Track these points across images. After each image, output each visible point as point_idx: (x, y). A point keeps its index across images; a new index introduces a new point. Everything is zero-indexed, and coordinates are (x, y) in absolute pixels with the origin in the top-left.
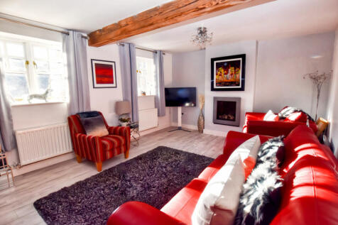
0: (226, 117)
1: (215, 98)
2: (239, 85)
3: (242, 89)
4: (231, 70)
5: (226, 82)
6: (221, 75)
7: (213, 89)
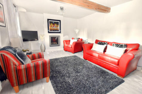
0: (54, 43)
1: (50, 36)
2: (58, 31)
3: (60, 32)
4: (56, 25)
5: (54, 30)
6: (52, 27)
7: (49, 32)
